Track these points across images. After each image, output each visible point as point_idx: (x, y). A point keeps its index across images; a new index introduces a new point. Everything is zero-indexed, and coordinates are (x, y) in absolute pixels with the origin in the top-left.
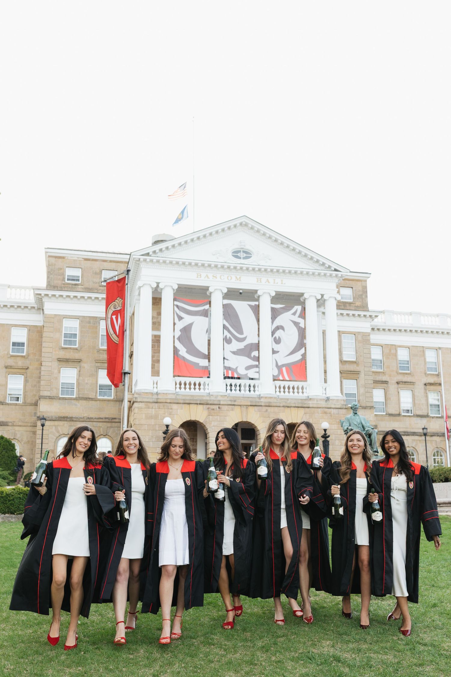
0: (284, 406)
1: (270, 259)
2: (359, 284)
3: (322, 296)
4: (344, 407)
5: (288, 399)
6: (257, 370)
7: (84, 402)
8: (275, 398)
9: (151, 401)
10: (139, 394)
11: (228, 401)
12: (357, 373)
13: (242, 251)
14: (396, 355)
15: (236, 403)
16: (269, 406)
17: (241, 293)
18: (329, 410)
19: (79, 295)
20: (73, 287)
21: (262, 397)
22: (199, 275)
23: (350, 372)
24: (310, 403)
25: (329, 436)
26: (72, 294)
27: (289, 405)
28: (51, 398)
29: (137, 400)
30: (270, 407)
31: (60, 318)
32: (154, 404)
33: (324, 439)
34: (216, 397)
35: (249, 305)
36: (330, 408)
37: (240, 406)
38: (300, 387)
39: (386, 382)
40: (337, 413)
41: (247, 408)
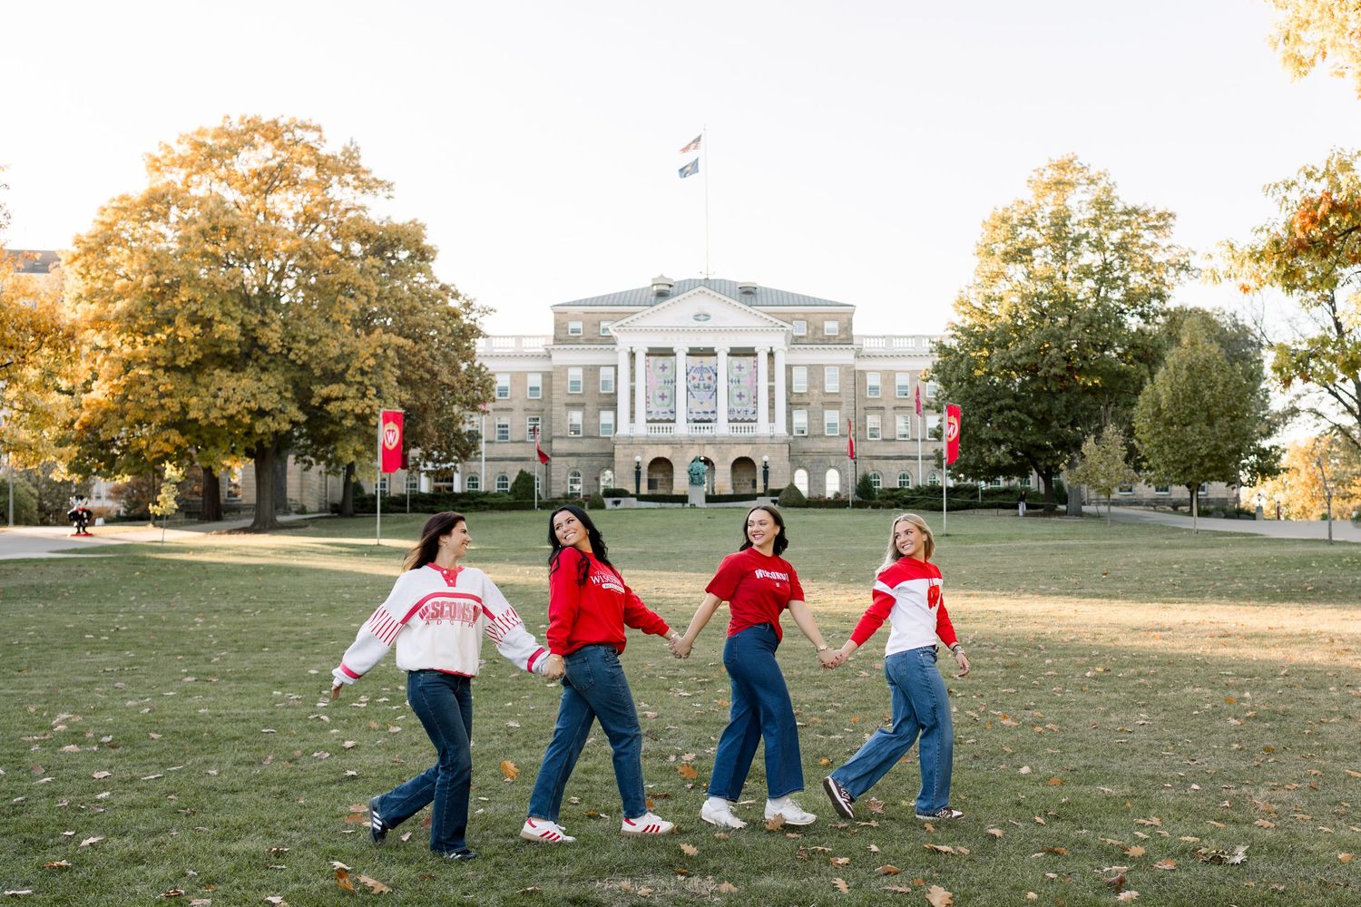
2: (845, 316)
3: (772, 347)
7: (589, 441)
12: (840, 404)
13: (702, 315)
14: (894, 380)
19: (580, 347)
20: (575, 341)
23: (831, 403)
24: (756, 440)
26: (574, 347)
28: (561, 437)
31: (566, 368)
34: (683, 438)
37: (700, 445)
38: (751, 427)
39: (883, 408)
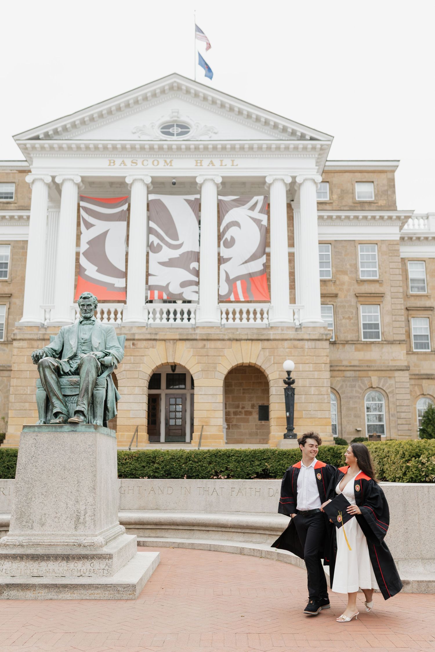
0: (229, 340)
1: (216, 133)
2: (384, 176)
3: (294, 178)
4: (325, 337)
5: (237, 329)
6: (195, 288)
8: (218, 328)
9: (35, 337)
10: (20, 329)
11: (146, 334)
12: (381, 296)
13: (175, 126)
15: (157, 337)
16: (208, 340)
17: (174, 184)
18: (301, 343)
21: (198, 327)
22: (112, 161)
23: (369, 295)
24: (270, 334)
25: (293, 382)
27: (238, 338)
29: (15, 337)
30: (210, 341)
32: (41, 341)
33: (287, 386)
34: (130, 330)
35: (187, 201)
36: (302, 340)
37: (164, 340)
38: (258, 311)
39: (431, 309)
40: (313, 347)
41: (174, 343)
